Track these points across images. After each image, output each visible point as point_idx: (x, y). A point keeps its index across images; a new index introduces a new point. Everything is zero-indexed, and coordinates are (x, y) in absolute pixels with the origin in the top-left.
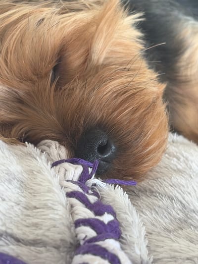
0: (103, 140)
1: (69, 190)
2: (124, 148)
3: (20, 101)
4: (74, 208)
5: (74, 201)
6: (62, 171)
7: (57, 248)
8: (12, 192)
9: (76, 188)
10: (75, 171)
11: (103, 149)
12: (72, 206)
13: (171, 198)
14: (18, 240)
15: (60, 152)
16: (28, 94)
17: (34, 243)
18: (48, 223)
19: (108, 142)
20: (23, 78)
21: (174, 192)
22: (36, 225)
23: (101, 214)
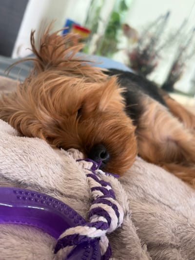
0: (103, 151)
1: (87, 174)
2: (114, 156)
3: (59, 126)
4: (90, 182)
5: (90, 178)
6: (82, 164)
7: (82, 200)
8: (58, 170)
9: (90, 172)
10: (89, 165)
11: (103, 156)
12: (89, 181)
13: (137, 187)
14: (62, 194)
15: (80, 155)
16: (64, 123)
17: (70, 197)
18: (77, 187)
19: (106, 152)
20: (62, 114)
21: (139, 184)
22: (71, 188)
23: (105, 186)
